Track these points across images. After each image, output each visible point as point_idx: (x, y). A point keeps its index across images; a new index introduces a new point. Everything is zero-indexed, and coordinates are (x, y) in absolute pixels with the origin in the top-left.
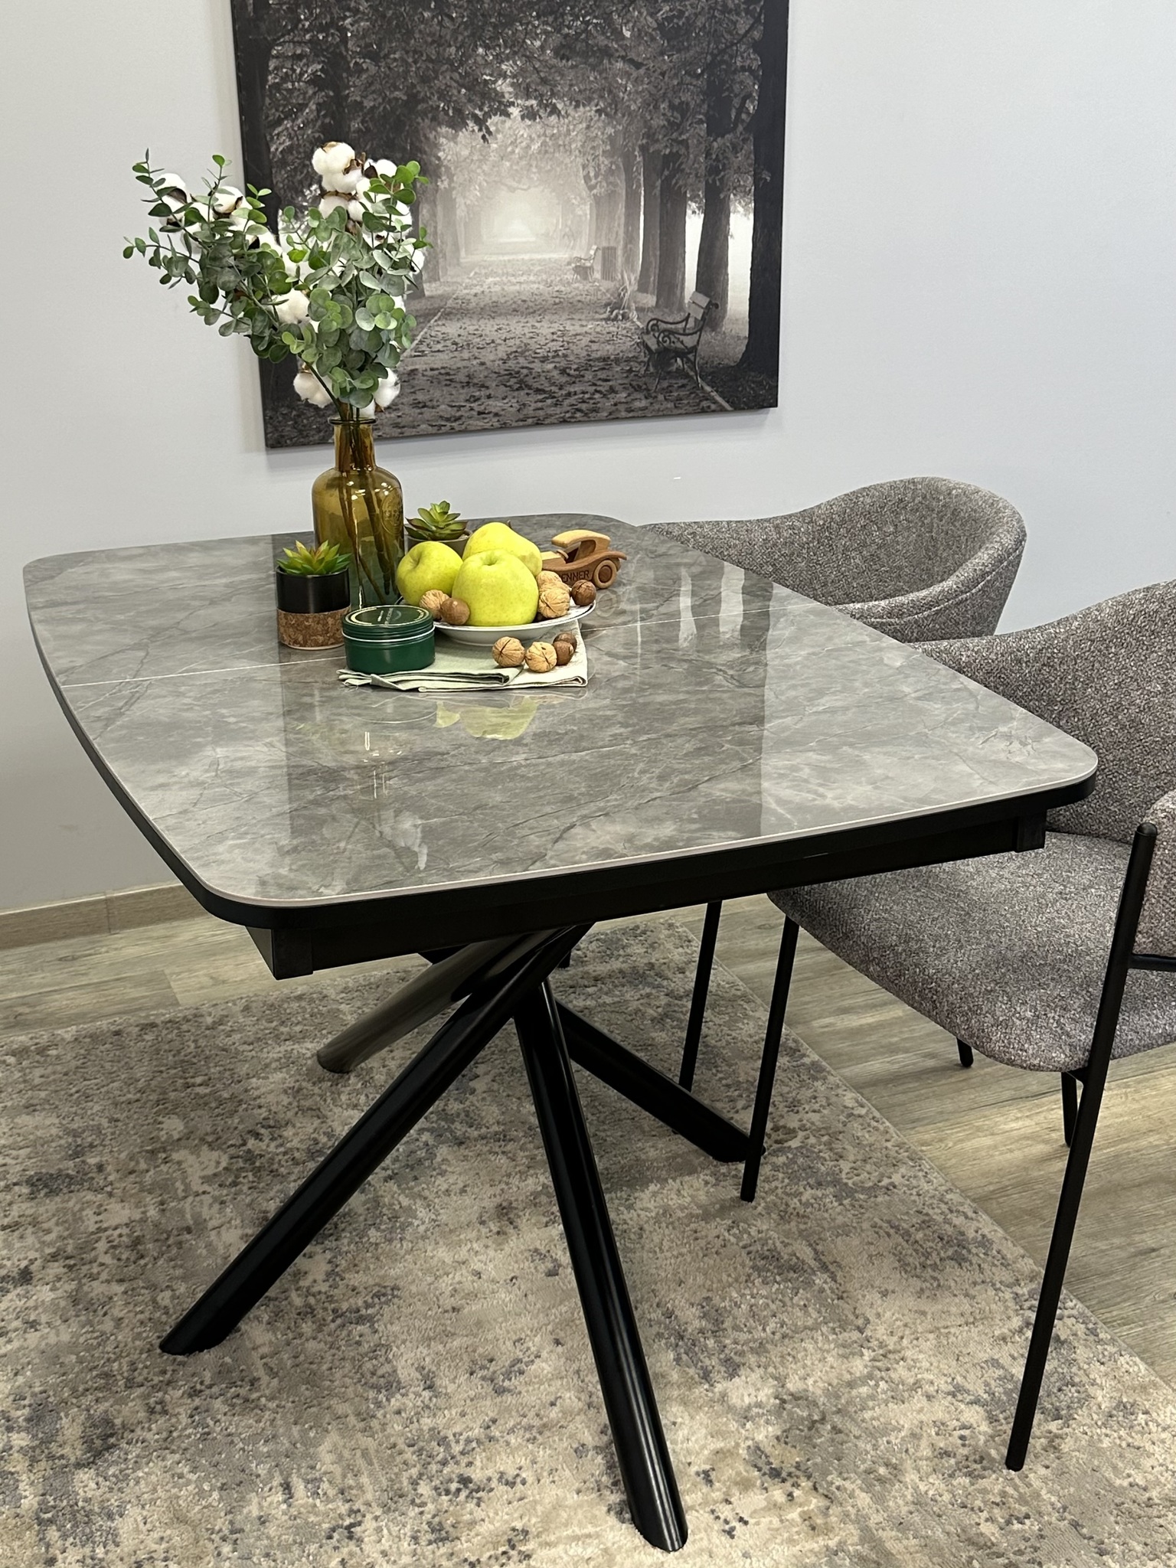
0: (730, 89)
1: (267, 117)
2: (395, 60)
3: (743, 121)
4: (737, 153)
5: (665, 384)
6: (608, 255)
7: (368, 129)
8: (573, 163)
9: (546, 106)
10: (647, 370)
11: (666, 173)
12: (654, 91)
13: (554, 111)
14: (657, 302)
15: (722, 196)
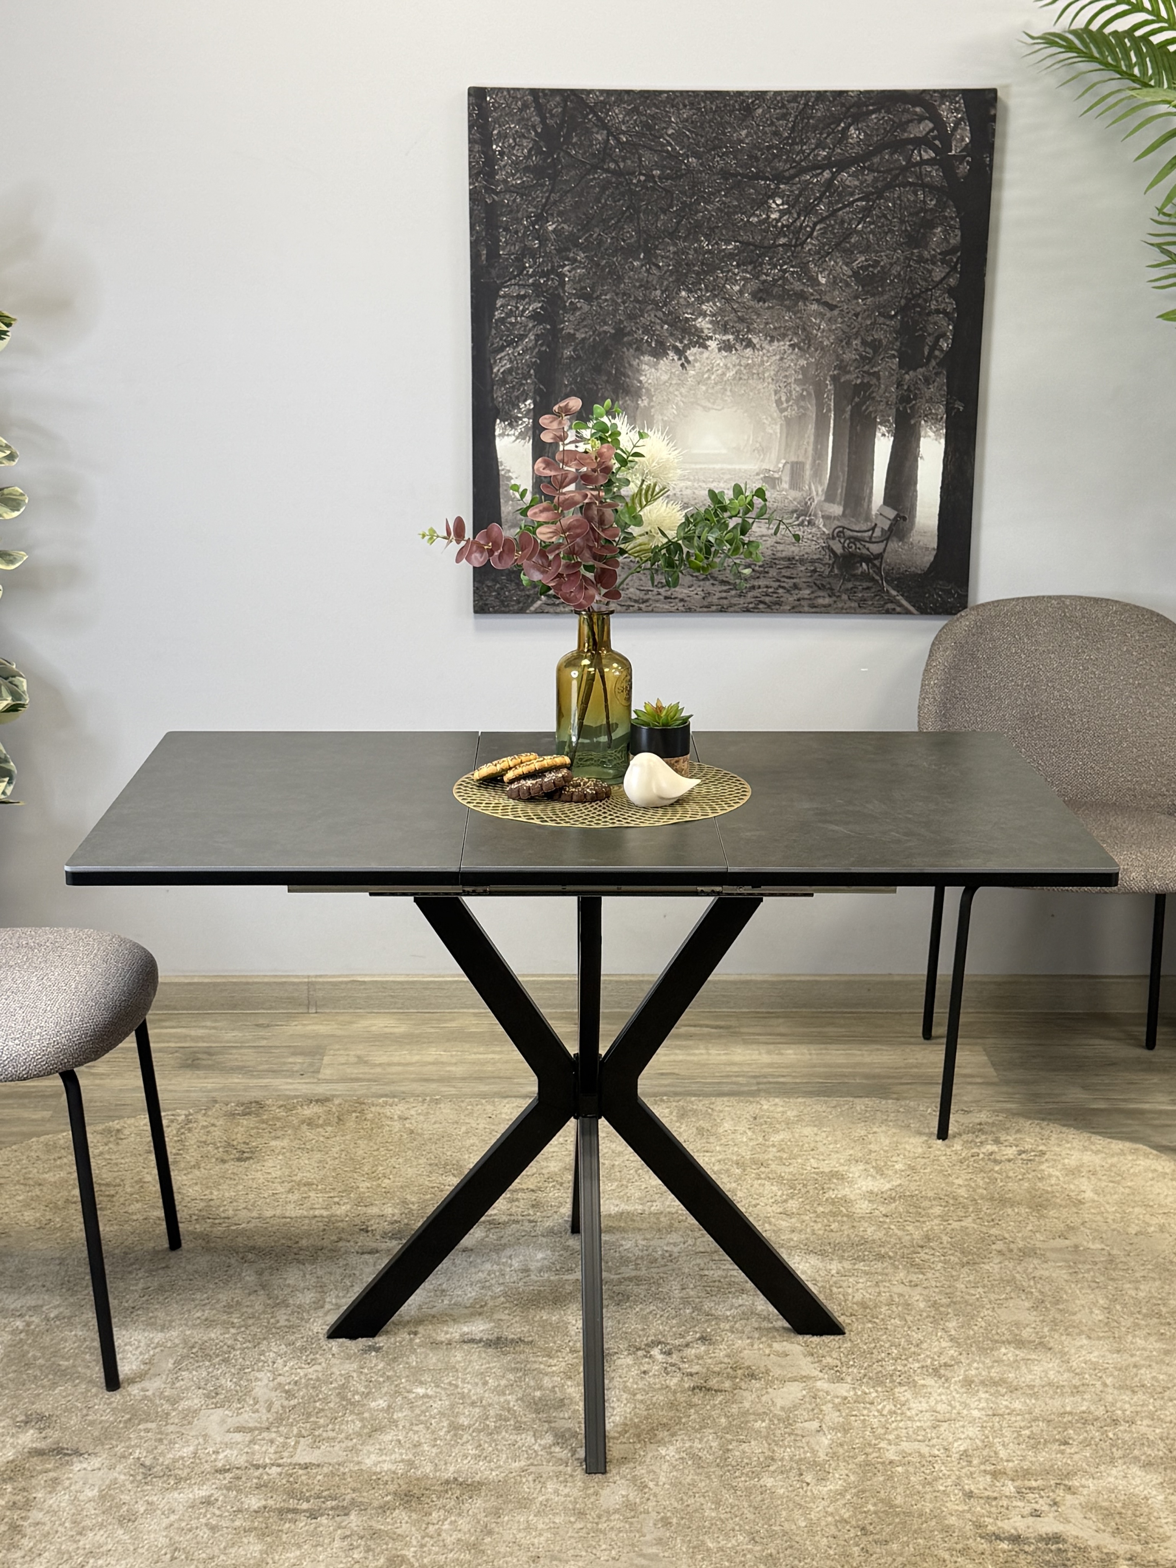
0: (923, 328)
1: (492, 344)
2: (606, 300)
3: (936, 357)
4: (929, 384)
5: (850, 585)
6: (796, 470)
7: (579, 357)
8: (766, 389)
9: (743, 340)
10: (831, 571)
11: (857, 400)
12: (847, 330)
13: (750, 344)
14: (844, 512)
15: (912, 422)
